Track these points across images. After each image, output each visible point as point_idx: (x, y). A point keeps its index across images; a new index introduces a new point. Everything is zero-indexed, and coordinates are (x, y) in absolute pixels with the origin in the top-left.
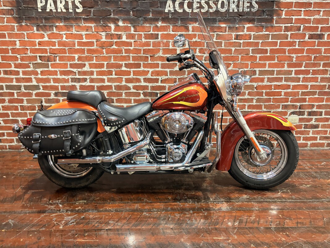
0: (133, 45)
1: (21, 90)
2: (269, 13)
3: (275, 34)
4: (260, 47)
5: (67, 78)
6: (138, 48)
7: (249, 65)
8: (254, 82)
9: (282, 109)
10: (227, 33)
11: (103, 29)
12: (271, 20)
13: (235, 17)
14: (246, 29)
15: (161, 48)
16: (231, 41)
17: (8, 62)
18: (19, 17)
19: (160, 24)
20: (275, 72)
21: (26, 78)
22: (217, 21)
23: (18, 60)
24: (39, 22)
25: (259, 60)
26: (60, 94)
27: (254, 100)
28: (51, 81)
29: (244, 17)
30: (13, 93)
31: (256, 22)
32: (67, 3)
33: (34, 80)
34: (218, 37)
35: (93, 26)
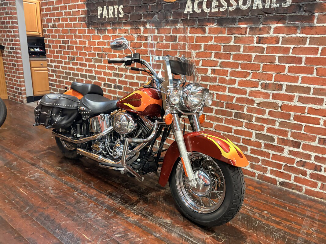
0: (156, 47)
1: (87, 78)
2: (308, 9)
3: (316, 37)
4: (290, 55)
5: (111, 73)
6: (159, 49)
7: (273, 77)
8: (279, 100)
9: (319, 143)
10: (247, 35)
11: (135, 31)
12: (310, 18)
13: (259, 16)
14: (272, 30)
15: (178, 50)
16: (252, 45)
17: (82, 57)
18: (89, 23)
19: (179, 26)
20: (312, 91)
21: (90, 70)
22: (237, 20)
23: (86, 56)
24: (98, 27)
25: (289, 72)
26: (107, 85)
27: (276, 122)
28: (102, 73)
29: (270, 15)
30: (83, 80)
31: (287, 21)
32: (114, 9)
33: (93, 71)
34: (237, 40)
35: (129, 29)
